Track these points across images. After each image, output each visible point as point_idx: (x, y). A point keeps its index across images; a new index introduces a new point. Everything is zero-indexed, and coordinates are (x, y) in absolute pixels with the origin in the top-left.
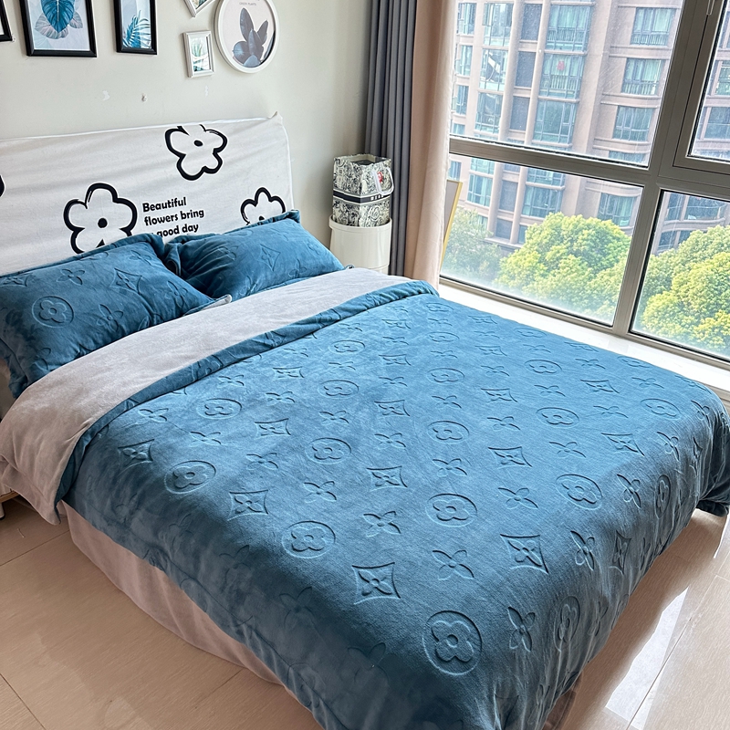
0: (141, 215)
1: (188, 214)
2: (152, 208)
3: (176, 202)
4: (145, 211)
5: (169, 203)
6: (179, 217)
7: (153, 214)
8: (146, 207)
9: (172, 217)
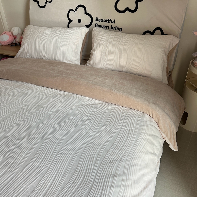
0: (94, 22)
1: (114, 28)
2: (99, 20)
3: (110, 21)
4: (96, 21)
5: (107, 20)
6: (110, 27)
7: (99, 23)
8: (97, 19)
9: (107, 27)
